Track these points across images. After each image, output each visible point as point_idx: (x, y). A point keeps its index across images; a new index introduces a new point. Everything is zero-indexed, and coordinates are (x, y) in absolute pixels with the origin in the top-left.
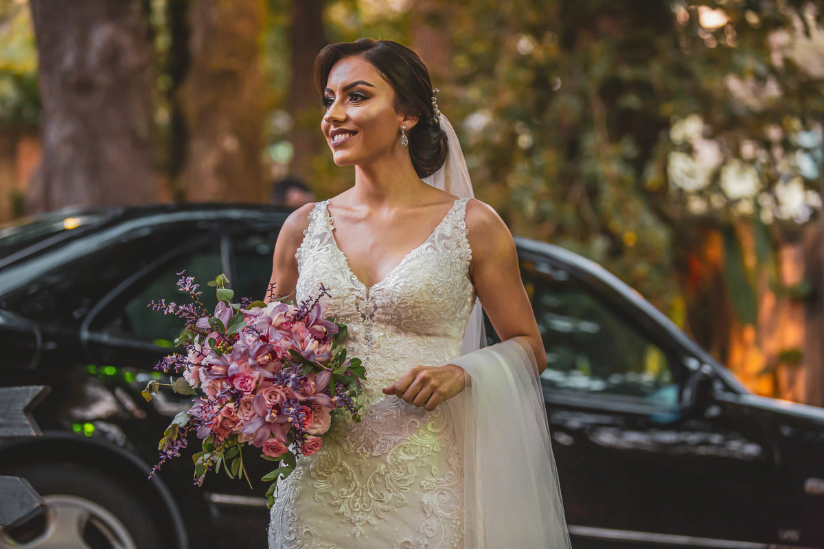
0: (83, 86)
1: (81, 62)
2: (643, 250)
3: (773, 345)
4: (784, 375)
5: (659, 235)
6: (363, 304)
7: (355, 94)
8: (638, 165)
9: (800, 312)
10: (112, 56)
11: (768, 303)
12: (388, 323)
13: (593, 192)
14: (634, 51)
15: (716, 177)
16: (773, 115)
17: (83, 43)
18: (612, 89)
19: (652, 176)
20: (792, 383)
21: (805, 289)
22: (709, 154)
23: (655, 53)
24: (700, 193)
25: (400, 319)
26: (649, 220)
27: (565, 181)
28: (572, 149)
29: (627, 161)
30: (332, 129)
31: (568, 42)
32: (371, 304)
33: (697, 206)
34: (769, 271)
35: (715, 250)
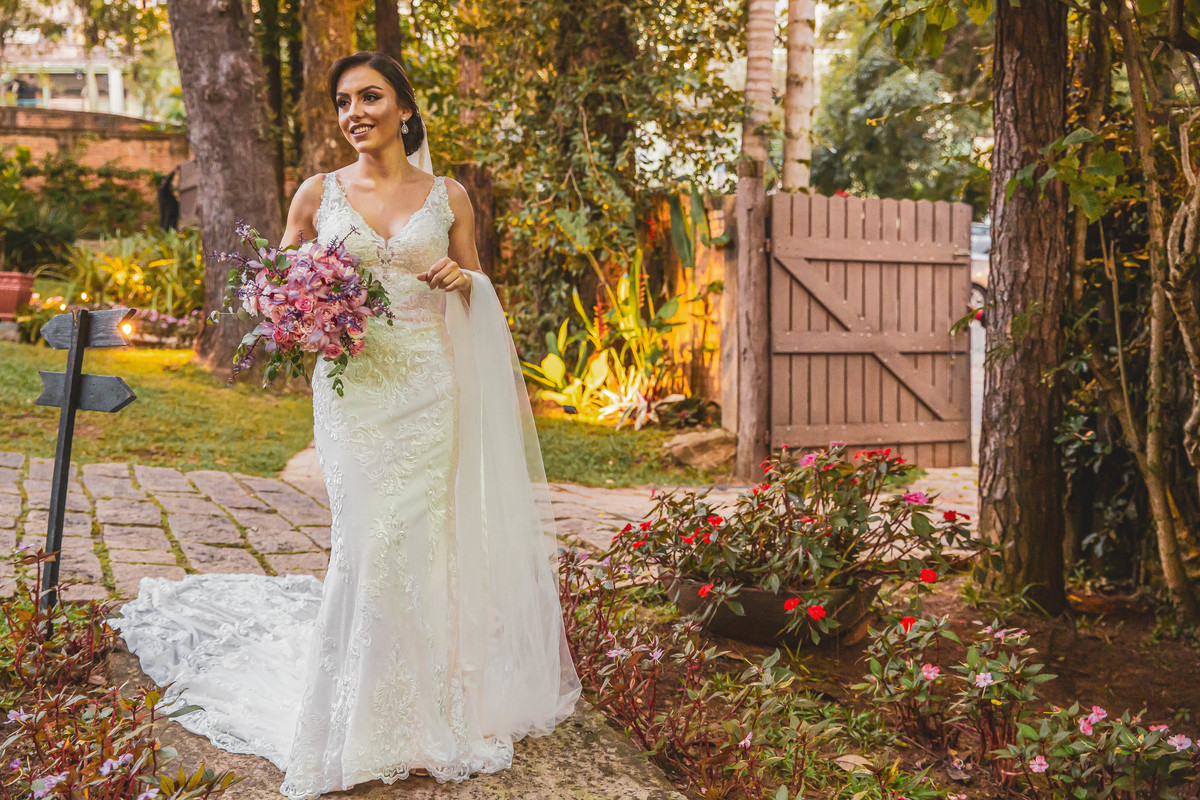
0: (216, 99)
1: (213, 82)
2: (615, 215)
3: (704, 280)
4: (711, 298)
5: (627, 204)
6: (382, 253)
7: (368, 95)
8: (612, 156)
9: (722, 256)
10: (236, 77)
11: (701, 249)
12: (401, 266)
13: (580, 175)
14: (608, 73)
15: (667, 161)
16: (706, 118)
17: (214, 67)
18: (593, 100)
19: (621, 162)
20: (717, 304)
21: (725, 239)
22: (661, 148)
23: (623, 74)
24: (655, 173)
25: (411, 263)
26: (619, 193)
27: (560, 167)
28: (566, 145)
29: (602, 152)
30: (352, 124)
31: (562, 68)
32: (389, 253)
33: (654, 184)
34: (702, 228)
35: (665, 214)
